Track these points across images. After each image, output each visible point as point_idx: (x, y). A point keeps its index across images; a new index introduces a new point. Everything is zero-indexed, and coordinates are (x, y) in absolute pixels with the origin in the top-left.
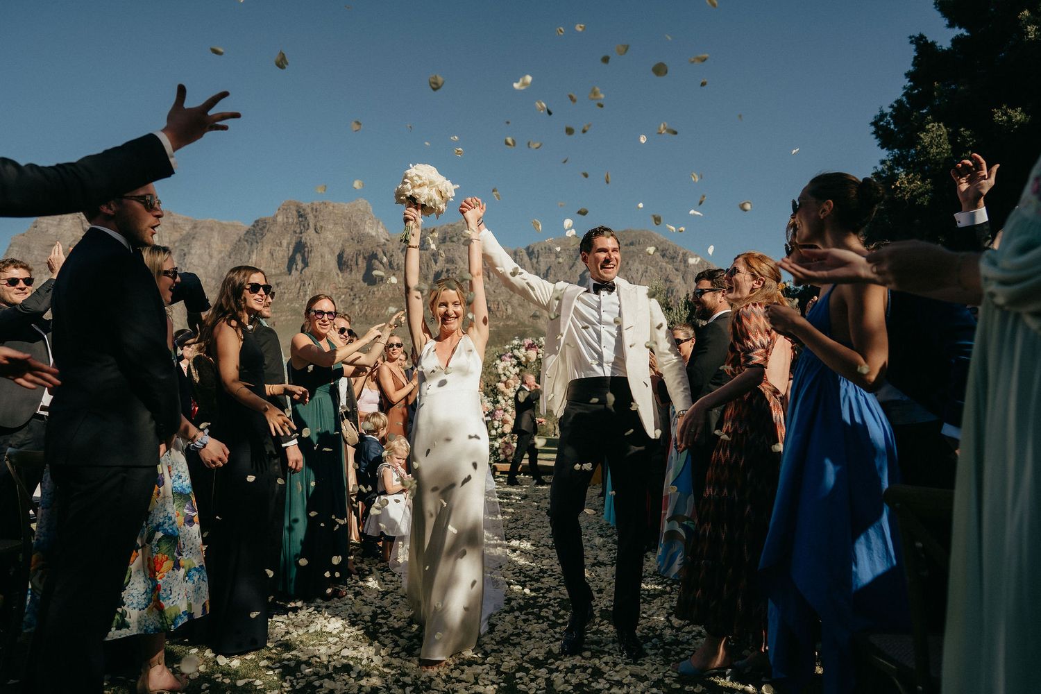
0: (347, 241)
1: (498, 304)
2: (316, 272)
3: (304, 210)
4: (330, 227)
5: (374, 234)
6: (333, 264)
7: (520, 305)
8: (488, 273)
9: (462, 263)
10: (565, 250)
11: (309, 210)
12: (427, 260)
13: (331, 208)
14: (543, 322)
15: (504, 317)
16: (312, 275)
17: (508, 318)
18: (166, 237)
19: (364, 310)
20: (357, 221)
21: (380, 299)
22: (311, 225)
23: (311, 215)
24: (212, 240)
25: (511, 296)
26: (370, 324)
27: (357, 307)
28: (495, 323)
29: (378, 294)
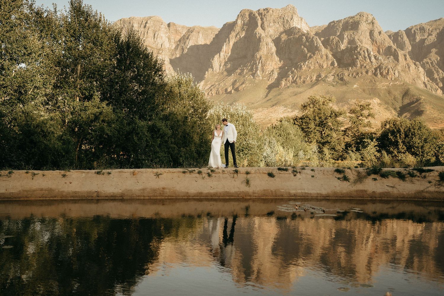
0: (281, 33)
1: (388, 70)
2: (263, 55)
3: (254, 15)
4: (272, 24)
5: (299, 27)
6: (274, 49)
7: (402, 71)
8: (379, 49)
9: (360, 44)
10: (436, 29)
11: (257, 15)
12: (336, 43)
13: (271, 12)
14: (420, 82)
15: (393, 79)
16: (261, 57)
17: (396, 80)
18: (172, 39)
19: (295, 78)
20: (289, 19)
21: (305, 71)
22: (259, 24)
23: (259, 18)
24: (199, 39)
25: (396, 65)
26: (299, 87)
27: (290, 76)
28: (386, 84)
29: (304, 68)
